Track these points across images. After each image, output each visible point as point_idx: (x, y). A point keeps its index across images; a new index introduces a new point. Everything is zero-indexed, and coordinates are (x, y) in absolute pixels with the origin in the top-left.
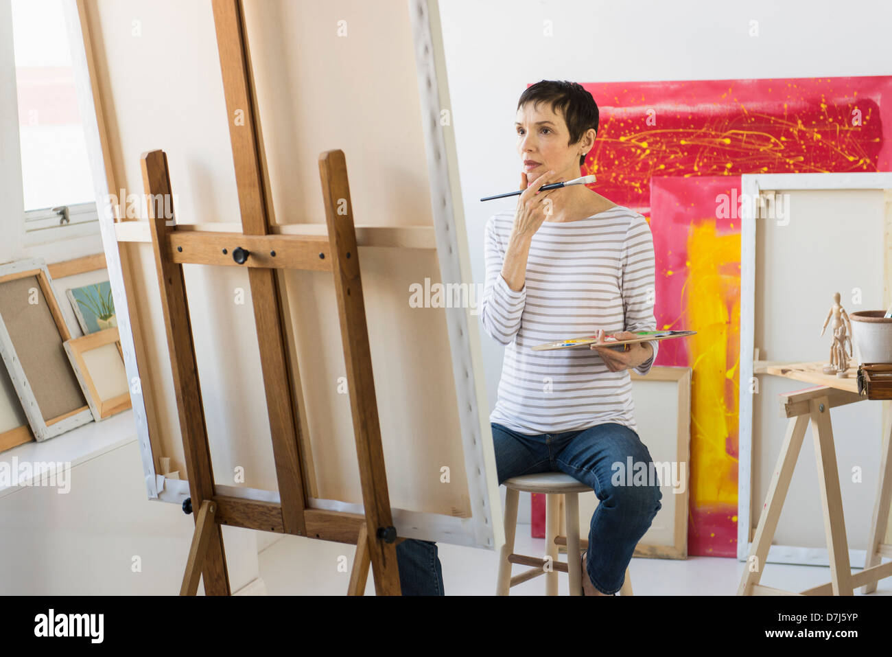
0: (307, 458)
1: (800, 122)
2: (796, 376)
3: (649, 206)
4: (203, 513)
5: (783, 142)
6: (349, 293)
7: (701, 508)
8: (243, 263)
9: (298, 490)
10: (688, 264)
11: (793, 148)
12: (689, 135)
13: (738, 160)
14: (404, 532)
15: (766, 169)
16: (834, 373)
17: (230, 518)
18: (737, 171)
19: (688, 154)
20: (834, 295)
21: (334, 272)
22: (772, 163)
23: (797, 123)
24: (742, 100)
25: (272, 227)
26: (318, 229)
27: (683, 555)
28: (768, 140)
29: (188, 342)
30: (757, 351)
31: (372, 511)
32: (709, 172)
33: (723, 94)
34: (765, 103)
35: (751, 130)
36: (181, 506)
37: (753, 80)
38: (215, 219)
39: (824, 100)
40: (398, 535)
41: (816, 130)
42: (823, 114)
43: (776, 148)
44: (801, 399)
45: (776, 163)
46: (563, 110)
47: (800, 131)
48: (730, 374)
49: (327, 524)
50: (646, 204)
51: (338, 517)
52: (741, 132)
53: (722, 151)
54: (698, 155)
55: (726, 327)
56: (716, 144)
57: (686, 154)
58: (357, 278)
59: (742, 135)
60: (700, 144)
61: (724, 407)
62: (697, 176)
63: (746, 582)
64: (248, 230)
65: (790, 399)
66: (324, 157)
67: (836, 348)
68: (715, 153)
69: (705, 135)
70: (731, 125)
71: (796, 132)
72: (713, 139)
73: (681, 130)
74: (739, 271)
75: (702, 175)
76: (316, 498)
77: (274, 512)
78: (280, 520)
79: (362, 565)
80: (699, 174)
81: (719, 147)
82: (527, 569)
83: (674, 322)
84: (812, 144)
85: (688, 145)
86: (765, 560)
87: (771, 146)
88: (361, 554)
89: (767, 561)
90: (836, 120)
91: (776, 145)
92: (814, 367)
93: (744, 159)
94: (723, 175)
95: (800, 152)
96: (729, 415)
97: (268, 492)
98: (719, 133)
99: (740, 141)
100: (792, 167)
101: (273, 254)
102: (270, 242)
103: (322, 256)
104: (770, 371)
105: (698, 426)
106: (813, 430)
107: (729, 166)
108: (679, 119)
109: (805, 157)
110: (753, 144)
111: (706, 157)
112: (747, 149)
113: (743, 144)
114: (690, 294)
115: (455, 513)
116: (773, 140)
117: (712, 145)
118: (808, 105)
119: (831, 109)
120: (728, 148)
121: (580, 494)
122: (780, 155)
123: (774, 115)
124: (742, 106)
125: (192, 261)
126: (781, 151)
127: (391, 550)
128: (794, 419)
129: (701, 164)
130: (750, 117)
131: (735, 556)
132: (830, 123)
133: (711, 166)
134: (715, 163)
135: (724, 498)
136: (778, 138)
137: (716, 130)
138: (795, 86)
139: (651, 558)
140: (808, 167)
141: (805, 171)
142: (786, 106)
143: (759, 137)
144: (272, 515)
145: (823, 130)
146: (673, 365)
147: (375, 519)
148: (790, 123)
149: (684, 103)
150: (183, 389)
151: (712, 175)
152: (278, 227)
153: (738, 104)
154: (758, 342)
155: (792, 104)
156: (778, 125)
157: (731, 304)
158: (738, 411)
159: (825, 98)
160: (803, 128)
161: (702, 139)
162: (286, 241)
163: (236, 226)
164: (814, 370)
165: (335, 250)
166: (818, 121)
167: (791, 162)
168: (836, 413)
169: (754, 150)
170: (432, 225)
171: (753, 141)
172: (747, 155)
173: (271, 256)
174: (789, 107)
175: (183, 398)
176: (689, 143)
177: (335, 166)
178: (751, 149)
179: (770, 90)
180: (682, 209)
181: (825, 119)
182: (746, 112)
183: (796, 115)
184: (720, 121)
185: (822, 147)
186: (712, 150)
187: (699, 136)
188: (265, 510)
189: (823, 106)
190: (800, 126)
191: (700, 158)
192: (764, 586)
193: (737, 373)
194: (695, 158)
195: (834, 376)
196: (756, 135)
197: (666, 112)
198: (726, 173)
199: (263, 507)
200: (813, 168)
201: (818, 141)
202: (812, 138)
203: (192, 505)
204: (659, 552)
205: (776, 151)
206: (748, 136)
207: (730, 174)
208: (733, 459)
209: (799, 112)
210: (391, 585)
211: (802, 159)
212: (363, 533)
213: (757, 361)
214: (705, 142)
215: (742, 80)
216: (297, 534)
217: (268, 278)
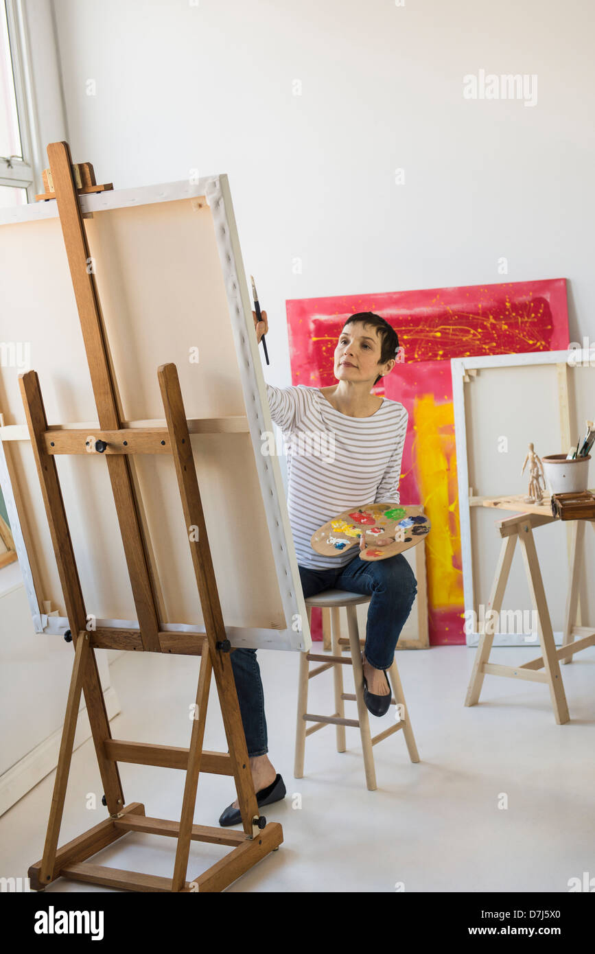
0: (158, 594)
1: (491, 317)
2: (505, 506)
3: (383, 386)
4: (80, 641)
5: (479, 333)
6: (185, 469)
7: (437, 610)
8: (102, 452)
9: (153, 618)
10: (415, 428)
11: (487, 337)
12: (410, 331)
13: (447, 348)
14: (236, 644)
15: (468, 353)
16: (533, 502)
17: (101, 643)
18: (447, 356)
19: (410, 346)
20: (529, 445)
21: (174, 454)
22: (473, 349)
23: (488, 318)
24: (447, 303)
25: (122, 424)
26: (159, 422)
27: (426, 646)
28: (468, 332)
29: (62, 513)
30: (471, 489)
31: (212, 629)
32: (426, 358)
33: (432, 299)
34: (465, 305)
35: (455, 325)
36: (63, 637)
37: (455, 288)
38: (77, 420)
39: (508, 300)
40: (232, 646)
41: (503, 322)
42: (508, 310)
43: (475, 338)
44: (510, 524)
45: (476, 349)
46: (383, 335)
47: (492, 324)
48: (452, 508)
49: (177, 641)
50: (380, 385)
51: (185, 636)
52: (448, 327)
53: (435, 342)
54: (417, 346)
55: (447, 473)
56: (430, 337)
57: (408, 346)
58: (190, 457)
59: (449, 329)
60: (418, 337)
61: (449, 533)
62: (418, 362)
63: (478, 661)
64: (104, 426)
65: (503, 524)
66: (162, 368)
67: (533, 485)
68: (430, 344)
69: (422, 331)
70: (440, 322)
71: (489, 325)
72: (428, 334)
73: (403, 328)
74: (453, 431)
75: (421, 361)
76: (167, 623)
77: (135, 636)
78: (140, 642)
79: (206, 671)
80: (419, 360)
81: (432, 339)
82: (320, 664)
83: (408, 472)
84: (502, 333)
85: (409, 339)
86: (491, 643)
87: (471, 336)
88: (205, 662)
89: (493, 644)
90: (517, 314)
91: (474, 335)
92: (517, 499)
93: (451, 347)
94: (437, 360)
95: (493, 339)
96: (454, 538)
97: (129, 621)
98: (432, 329)
99: (448, 334)
100: (488, 351)
101: (126, 443)
102: (123, 434)
103: (163, 443)
104: (485, 504)
105: (431, 548)
106: (521, 546)
107: (441, 353)
108: (401, 321)
109: (497, 343)
110: (457, 335)
111: (423, 347)
112: (453, 339)
113: (450, 336)
114: (419, 450)
115: (274, 626)
116: (472, 331)
117: (427, 338)
118: (496, 304)
119: (514, 307)
120: (439, 340)
121: (357, 606)
122: (478, 342)
123: (472, 313)
124: (448, 308)
125: (62, 452)
126: (479, 340)
127: (226, 658)
128: (507, 539)
129: (420, 353)
130: (454, 316)
131: (464, 644)
132: (514, 317)
133: (428, 354)
134: (430, 351)
135: (453, 601)
136: (476, 330)
137: (430, 326)
138: (486, 291)
139: (403, 650)
140: (500, 350)
141: (498, 354)
142: (480, 306)
143: (462, 330)
144: (134, 638)
145: (509, 322)
146: (409, 504)
147: (214, 635)
148: (484, 318)
149: (404, 308)
150: (60, 548)
151: (429, 360)
152: (127, 423)
153: (445, 306)
154: (471, 483)
155: (485, 304)
156: (475, 321)
157: (449, 456)
158: (460, 535)
159: (509, 298)
160: (494, 321)
161: (420, 334)
162: (134, 433)
163: (96, 425)
164: (517, 501)
165: (174, 438)
166: (505, 315)
167: (487, 347)
168: (537, 532)
169: (459, 340)
170: (245, 414)
171: (457, 333)
172: (454, 344)
173: (124, 445)
174: (482, 307)
175: (61, 555)
176: (410, 337)
177: (170, 375)
178: (456, 340)
179: (468, 295)
180: (408, 387)
181: (510, 314)
182: (451, 312)
183: (488, 312)
184: (432, 321)
185: (509, 335)
186: (428, 341)
187: (417, 332)
188: (128, 635)
189: (508, 304)
190: (492, 320)
191: (419, 348)
192: (493, 664)
193: (457, 507)
194: (415, 348)
195: (532, 505)
196: (460, 329)
197: (391, 315)
198: (439, 358)
199: (126, 632)
200: (503, 351)
201: (506, 330)
202: (501, 329)
203: (72, 635)
204: (408, 645)
205: (474, 340)
206: (453, 330)
207: (442, 359)
208: (458, 571)
209: (490, 309)
210: (228, 683)
211: (494, 344)
212: (206, 647)
213: (472, 497)
214: (422, 336)
215: (447, 288)
216: (154, 651)
217: (122, 462)
